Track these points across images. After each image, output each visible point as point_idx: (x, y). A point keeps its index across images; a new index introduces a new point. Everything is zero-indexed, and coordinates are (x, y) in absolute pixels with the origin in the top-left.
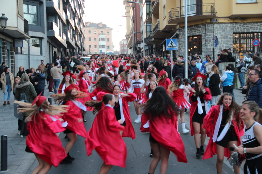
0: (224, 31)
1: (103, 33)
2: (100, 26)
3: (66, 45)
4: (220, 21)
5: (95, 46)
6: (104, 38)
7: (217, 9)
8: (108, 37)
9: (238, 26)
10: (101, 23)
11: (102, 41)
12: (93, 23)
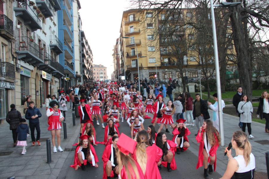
0: (146, 72)
1: (102, 70)
2: (100, 66)
3: (88, 78)
4: (144, 68)
5: (98, 77)
7: (142, 65)
8: (105, 72)
9: (150, 70)
11: (101, 74)
12: (96, 65)
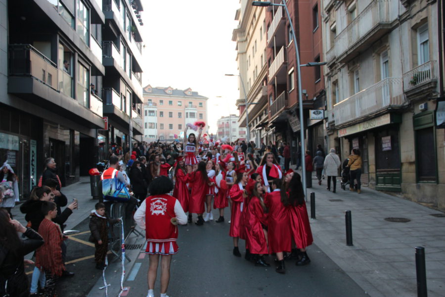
1: (193, 104)
2: (188, 93)
5: (180, 127)
6: (194, 113)
8: (201, 111)
10: (190, 88)
11: (191, 117)
12: (176, 89)
